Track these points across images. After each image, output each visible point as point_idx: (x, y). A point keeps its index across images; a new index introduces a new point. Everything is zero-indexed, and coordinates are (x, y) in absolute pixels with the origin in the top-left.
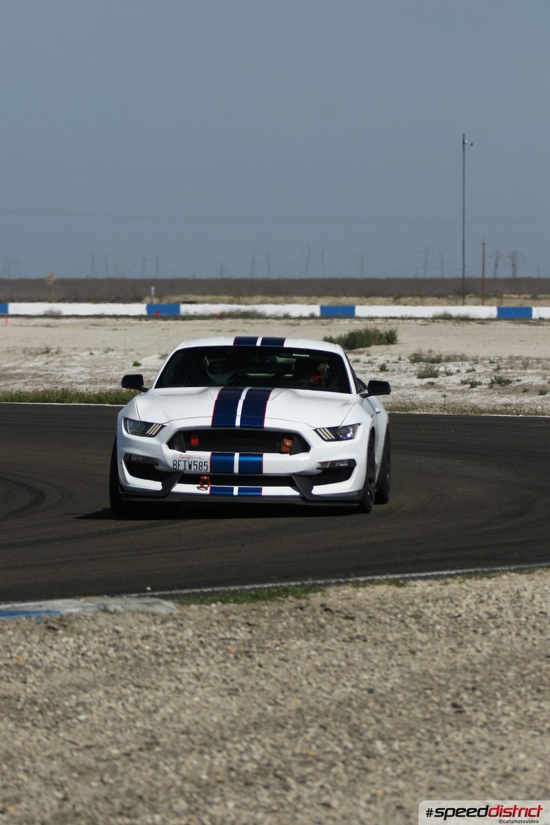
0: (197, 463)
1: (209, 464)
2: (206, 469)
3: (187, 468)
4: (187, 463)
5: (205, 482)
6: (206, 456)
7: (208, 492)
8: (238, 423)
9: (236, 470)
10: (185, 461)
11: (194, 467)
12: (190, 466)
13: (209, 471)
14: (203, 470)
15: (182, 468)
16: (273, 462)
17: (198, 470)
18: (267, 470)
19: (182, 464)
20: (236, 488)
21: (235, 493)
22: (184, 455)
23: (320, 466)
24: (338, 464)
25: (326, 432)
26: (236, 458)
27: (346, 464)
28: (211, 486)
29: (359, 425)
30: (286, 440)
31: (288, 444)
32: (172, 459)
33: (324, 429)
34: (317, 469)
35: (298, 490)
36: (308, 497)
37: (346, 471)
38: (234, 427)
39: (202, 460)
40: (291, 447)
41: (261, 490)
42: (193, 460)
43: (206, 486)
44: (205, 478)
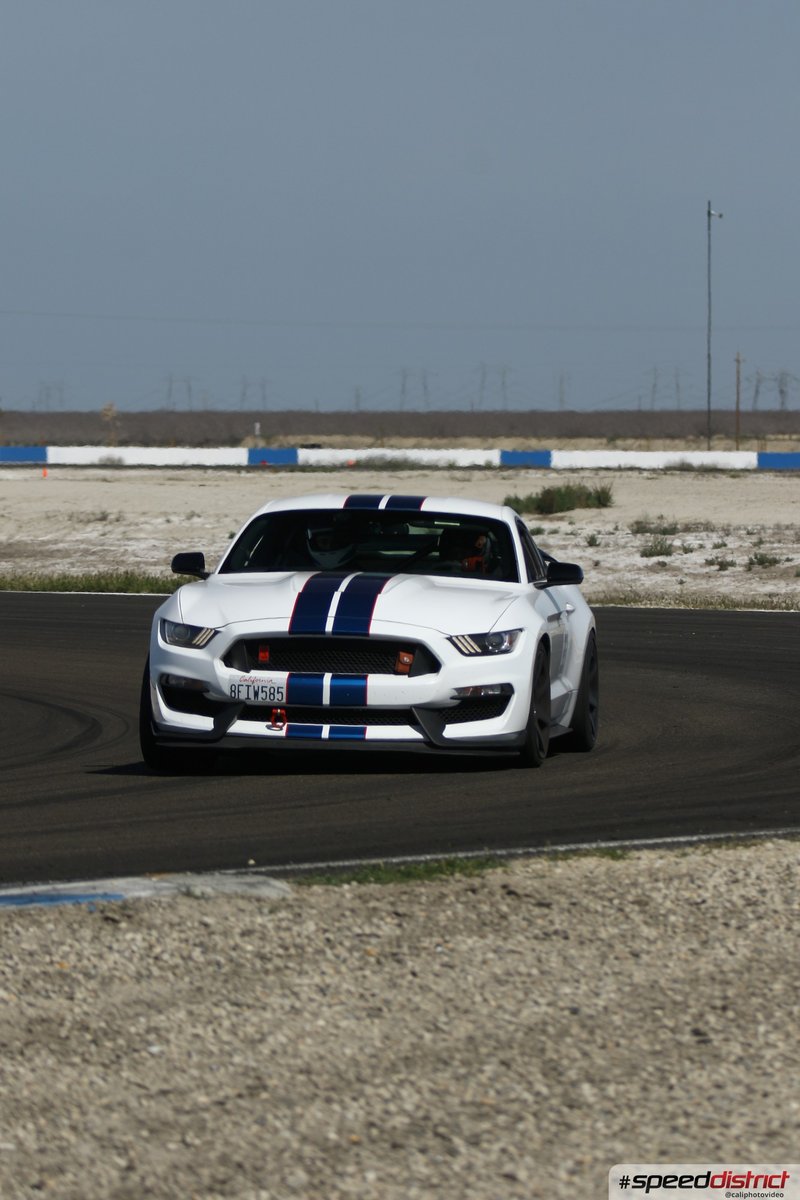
0: (267, 690)
1: (284, 691)
2: (281, 698)
3: (252, 696)
4: (251, 689)
5: (278, 718)
6: (280, 677)
7: (283, 733)
8: (329, 627)
9: (326, 700)
10: (248, 686)
11: (261, 695)
12: (256, 694)
13: (284, 700)
14: (276, 700)
15: (243, 696)
16: (383, 688)
17: (268, 699)
18: (373, 700)
19: (243, 690)
20: (328, 728)
21: (325, 736)
22: (247, 676)
23: (456, 694)
24: (485, 692)
25: (468, 642)
26: (327, 681)
27: (498, 692)
28: (288, 725)
29: (522, 631)
30: (403, 653)
31: (407, 659)
32: (229, 682)
33: (464, 637)
34: (451, 698)
35: (423, 732)
36: (436, 741)
37: (497, 702)
38: (324, 633)
39: (273, 684)
40: (411, 665)
41: (365, 730)
42: (261, 684)
43: (280, 724)
44: (278, 712)
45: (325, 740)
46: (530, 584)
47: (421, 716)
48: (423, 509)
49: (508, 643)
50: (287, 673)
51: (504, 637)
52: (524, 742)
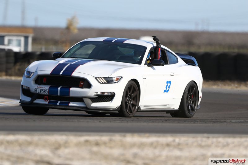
0: (44, 90)
1: (48, 91)
2: (47, 93)
4: (40, 90)
5: (46, 99)
7: (47, 103)
8: (61, 73)
9: (59, 94)
10: (39, 89)
11: (42, 92)
12: (41, 91)
13: (48, 94)
15: (38, 92)
16: (74, 91)
17: (44, 93)
18: (71, 95)
19: (38, 90)
20: (59, 102)
21: (58, 104)
22: (39, 86)
23: (96, 94)
24: (106, 94)
25: (102, 79)
26: (59, 88)
27: (110, 94)
28: (48, 101)
29: (122, 77)
30: (81, 82)
31: (82, 83)
32: (35, 88)
33: (101, 78)
34: (94, 95)
35: (85, 104)
36: (89, 107)
37: (110, 97)
38: (59, 75)
39: (45, 89)
40: (83, 85)
41: (69, 103)
42: (42, 88)
43: (46, 100)
44: (46, 96)
45: (58, 106)
46: (145, 65)
47: (85, 100)
48: (124, 42)
49: (116, 81)
50: (50, 86)
51: (114, 78)
52: (119, 109)
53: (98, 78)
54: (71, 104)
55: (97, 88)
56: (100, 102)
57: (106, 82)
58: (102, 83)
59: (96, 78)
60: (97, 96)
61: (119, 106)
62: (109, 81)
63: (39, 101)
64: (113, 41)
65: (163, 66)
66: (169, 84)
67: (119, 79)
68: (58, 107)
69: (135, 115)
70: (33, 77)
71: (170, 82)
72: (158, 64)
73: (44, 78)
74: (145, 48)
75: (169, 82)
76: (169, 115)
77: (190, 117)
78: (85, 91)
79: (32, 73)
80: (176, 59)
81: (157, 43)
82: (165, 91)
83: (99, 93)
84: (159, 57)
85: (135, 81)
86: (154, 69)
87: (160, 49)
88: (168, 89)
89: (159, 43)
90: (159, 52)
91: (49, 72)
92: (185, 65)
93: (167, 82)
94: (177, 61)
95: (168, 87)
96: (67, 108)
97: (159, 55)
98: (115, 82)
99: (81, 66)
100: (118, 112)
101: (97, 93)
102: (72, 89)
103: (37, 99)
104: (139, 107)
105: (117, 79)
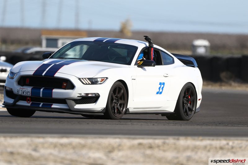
1: (30, 92)
2: (29, 94)
3: (22, 93)
4: (22, 91)
5: (29, 100)
6: (29, 88)
7: (29, 105)
8: (43, 74)
9: (41, 95)
11: (25, 93)
12: (23, 93)
13: (30, 95)
14: (28, 95)
15: (20, 93)
16: (57, 92)
18: (54, 96)
19: (20, 91)
20: (42, 104)
21: (41, 106)
22: (22, 87)
23: (79, 95)
24: (90, 95)
25: (86, 80)
26: (42, 90)
27: (94, 95)
28: (31, 102)
29: (107, 78)
30: (64, 83)
31: (65, 85)
32: (17, 89)
33: (85, 78)
34: (78, 96)
35: (68, 106)
36: (72, 109)
37: (95, 98)
38: (42, 75)
39: (27, 90)
40: (66, 86)
41: (52, 105)
42: (25, 90)
43: (29, 102)
44: (28, 98)
45: (40, 107)
46: (135, 66)
47: (68, 101)
48: (115, 42)
49: (101, 82)
50: (32, 87)
51: (99, 79)
52: (105, 111)
53: (82, 78)
54: (54, 106)
55: (81, 90)
56: (83, 104)
57: (90, 83)
58: (87, 84)
59: (79, 79)
60: (80, 98)
61: (104, 108)
62: (93, 81)
63: (21, 103)
64: (104, 41)
65: (154, 66)
66: (162, 86)
67: (104, 79)
68: (41, 109)
69: (122, 118)
70: (16, 77)
71: (164, 84)
72: (149, 64)
73: (27, 79)
74: (136, 48)
75: (162, 84)
76: (165, 118)
77: (188, 120)
78: (68, 92)
79: (15, 73)
80: (172, 59)
81: (150, 43)
82: (157, 93)
83: (83, 95)
84: (152, 57)
85: (122, 82)
86: (145, 70)
87: (152, 49)
88: (161, 91)
89: (151, 43)
90: (152, 52)
91: (32, 73)
92: (183, 66)
93: (160, 84)
94: (173, 62)
95: (161, 88)
96: (50, 110)
97: (152, 55)
98: (99, 83)
99: (65, 67)
100: (103, 114)
101: (81, 94)
102: (55, 90)
103: (20, 101)
104: (127, 110)
105: (102, 80)
